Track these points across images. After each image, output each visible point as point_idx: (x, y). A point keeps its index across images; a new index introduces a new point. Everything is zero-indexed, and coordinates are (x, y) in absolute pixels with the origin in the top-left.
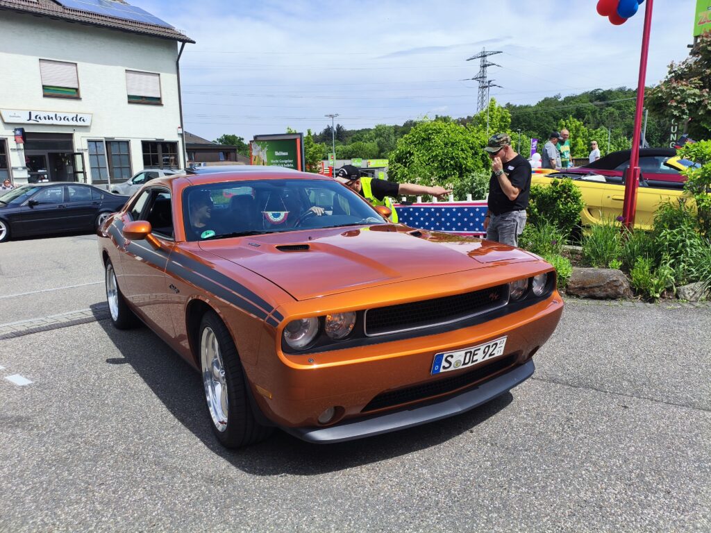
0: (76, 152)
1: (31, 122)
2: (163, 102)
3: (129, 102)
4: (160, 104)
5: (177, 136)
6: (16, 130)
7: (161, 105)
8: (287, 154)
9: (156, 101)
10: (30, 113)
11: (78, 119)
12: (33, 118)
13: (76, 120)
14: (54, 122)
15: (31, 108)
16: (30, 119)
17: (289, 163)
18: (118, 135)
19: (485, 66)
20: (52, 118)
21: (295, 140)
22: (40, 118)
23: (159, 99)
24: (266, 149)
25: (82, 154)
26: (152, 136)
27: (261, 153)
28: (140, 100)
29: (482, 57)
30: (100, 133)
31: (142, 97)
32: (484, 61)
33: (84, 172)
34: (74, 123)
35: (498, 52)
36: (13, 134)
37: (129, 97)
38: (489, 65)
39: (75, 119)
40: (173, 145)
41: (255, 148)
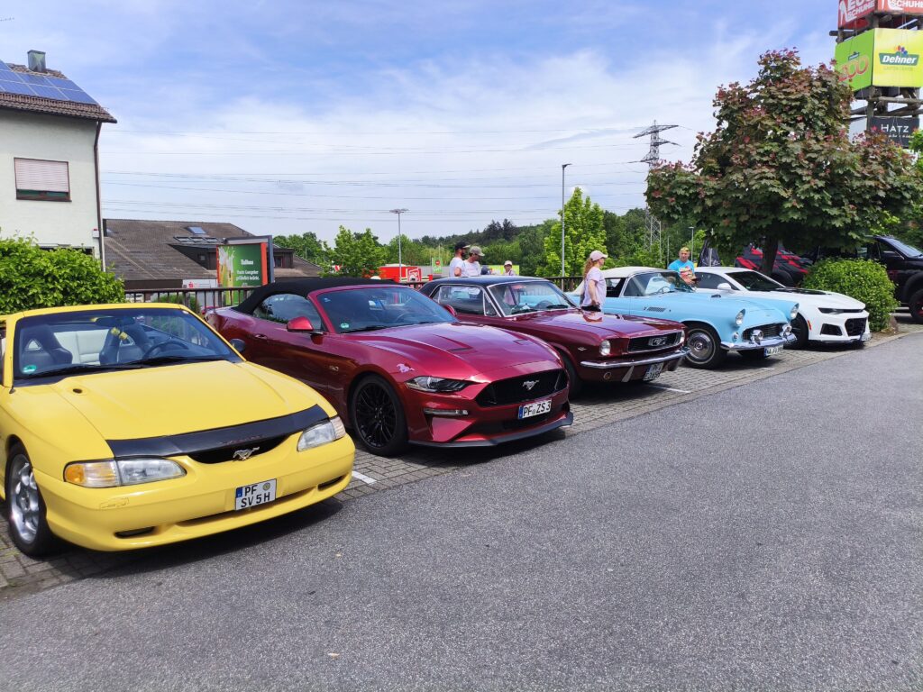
2: (72, 198)
3: (18, 198)
4: (68, 201)
5: (92, 240)
8: (251, 263)
9: (63, 197)
17: (255, 275)
19: (656, 145)
21: (260, 244)
24: (233, 256)
26: (51, 240)
27: (228, 261)
28: (34, 196)
29: (652, 132)
31: (39, 191)
32: (655, 138)
35: (673, 126)
37: (20, 191)
38: (661, 143)
40: (88, 251)
41: (223, 254)
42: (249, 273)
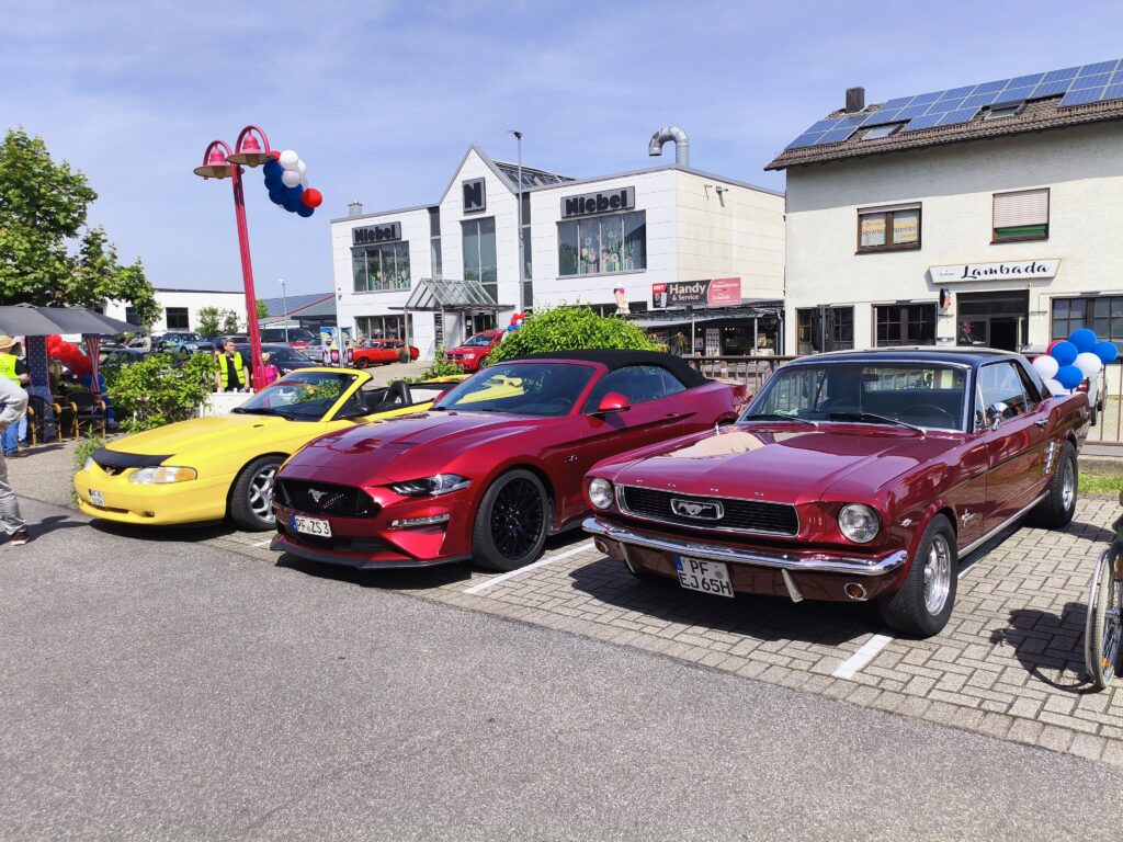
0: (1033, 311)
1: (966, 279)
10: (967, 268)
11: (1035, 269)
12: (970, 273)
13: (1033, 271)
14: (999, 276)
15: (966, 260)
16: (965, 276)
18: (1108, 286)
20: (996, 271)
22: (979, 273)
30: (1072, 285)
34: (1030, 275)
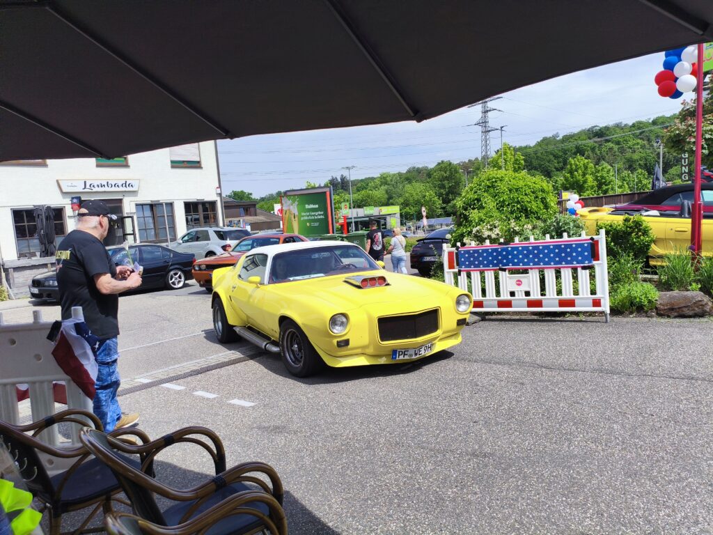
0: (126, 215)
1: (86, 190)
2: (203, 166)
3: (172, 167)
4: (200, 167)
5: (216, 195)
6: (73, 198)
7: (202, 168)
8: (317, 206)
9: (196, 165)
10: (85, 182)
12: (88, 186)
13: (126, 186)
14: (106, 189)
15: (86, 177)
16: (85, 188)
17: (320, 215)
18: (163, 198)
19: (486, 112)
20: (104, 186)
21: (325, 192)
22: (94, 186)
23: (199, 162)
24: (297, 203)
25: (132, 217)
26: (193, 197)
27: (291, 207)
28: (182, 165)
30: (146, 197)
31: (184, 162)
33: (134, 234)
34: (124, 189)
36: (70, 202)
37: (172, 162)
39: (124, 185)
40: (213, 204)
41: (286, 203)
42: (313, 214)
